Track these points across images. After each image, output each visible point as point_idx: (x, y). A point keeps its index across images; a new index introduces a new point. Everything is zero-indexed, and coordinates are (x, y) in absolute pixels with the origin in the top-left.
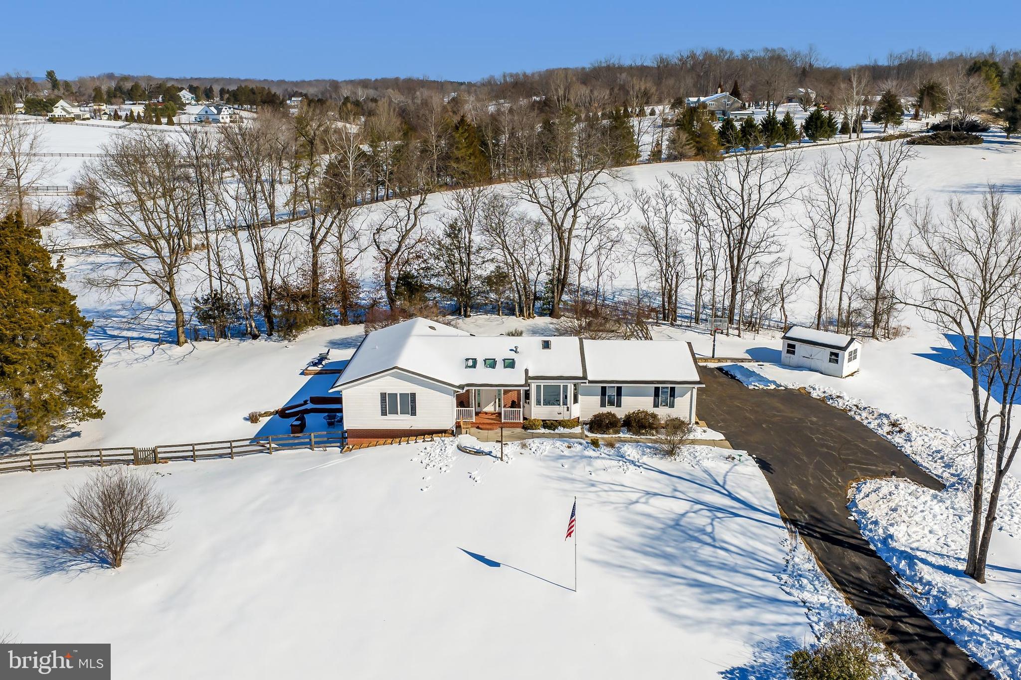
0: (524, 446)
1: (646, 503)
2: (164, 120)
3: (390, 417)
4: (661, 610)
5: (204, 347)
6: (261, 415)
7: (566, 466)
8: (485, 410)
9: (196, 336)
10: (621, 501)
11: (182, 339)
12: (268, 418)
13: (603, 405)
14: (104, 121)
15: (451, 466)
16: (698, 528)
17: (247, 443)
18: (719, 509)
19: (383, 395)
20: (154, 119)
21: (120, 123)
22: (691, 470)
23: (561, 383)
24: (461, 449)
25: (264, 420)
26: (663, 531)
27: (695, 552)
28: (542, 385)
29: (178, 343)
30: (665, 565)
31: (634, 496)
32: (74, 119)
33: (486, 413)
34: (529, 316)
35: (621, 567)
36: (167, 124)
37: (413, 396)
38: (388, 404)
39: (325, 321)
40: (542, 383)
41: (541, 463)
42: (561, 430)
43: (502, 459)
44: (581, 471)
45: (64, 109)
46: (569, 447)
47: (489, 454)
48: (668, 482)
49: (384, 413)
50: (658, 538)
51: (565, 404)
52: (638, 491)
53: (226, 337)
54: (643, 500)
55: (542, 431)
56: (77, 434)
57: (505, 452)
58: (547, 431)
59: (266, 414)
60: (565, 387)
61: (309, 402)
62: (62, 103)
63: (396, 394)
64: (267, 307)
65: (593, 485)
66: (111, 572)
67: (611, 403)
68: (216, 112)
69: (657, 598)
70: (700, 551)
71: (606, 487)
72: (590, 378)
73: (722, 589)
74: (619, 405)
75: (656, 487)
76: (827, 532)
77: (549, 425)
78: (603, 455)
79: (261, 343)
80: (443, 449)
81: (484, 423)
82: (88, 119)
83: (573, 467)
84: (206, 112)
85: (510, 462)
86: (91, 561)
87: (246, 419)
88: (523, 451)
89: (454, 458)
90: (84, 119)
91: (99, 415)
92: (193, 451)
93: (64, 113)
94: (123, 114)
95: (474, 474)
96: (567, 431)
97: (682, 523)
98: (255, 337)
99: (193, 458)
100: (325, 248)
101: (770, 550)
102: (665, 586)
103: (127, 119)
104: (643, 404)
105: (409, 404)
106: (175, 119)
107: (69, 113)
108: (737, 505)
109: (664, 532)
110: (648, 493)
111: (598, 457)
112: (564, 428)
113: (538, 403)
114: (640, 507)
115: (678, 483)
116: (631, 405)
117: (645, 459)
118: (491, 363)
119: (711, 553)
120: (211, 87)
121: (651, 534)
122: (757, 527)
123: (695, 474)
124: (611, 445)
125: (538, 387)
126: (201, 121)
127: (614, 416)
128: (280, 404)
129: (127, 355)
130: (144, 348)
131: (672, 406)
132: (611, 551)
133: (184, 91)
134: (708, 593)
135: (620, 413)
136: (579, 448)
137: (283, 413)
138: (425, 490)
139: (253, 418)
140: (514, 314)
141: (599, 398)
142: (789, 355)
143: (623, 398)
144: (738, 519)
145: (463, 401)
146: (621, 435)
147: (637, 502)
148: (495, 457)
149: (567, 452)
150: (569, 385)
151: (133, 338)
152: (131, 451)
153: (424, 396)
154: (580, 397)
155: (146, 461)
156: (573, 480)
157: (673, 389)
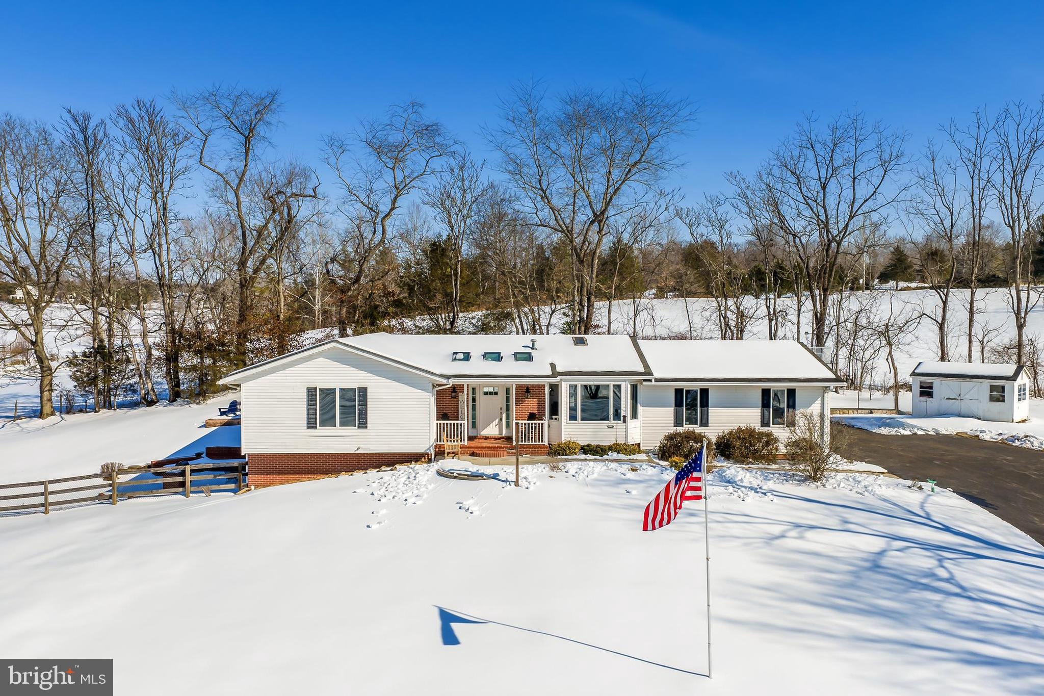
0: (554, 469)
1: (801, 537)
3: (321, 431)
5: (77, 418)
7: (634, 492)
8: (485, 433)
9: (69, 407)
10: (753, 535)
11: (47, 409)
12: (132, 476)
13: (678, 422)
15: (425, 496)
16: (923, 571)
19: (312, 392)
22: (861, 498)
23: (611, 382)
24: (444, 474)
26: (856, 575)
27: (938, 606)
28: (579, 384)
29: (41, 415)
31: (776, 530)
33: (486, 438)
37: (363, 391)
38: (321, 407)
40: (579, 382)
41: (588, 489)
42: (613, 455)
43: (517, 484)
46: (633, 470)
47: (495, 477)
48: (826, 512)
49: (311, 425)
50: (851, 585)
51: (618, 418)
52: (780, 522)
53: (110, 406)
54: (793, 534)
55: (582, 456)
57: (521, 475)
58: (591, 457)
59: (131, 470)
60: (618, 391)
61: (204, 455)
63: (334, 389)
67: (692, 418)
70: (947, 605)
72: (657, 374)
74: (705, 423)
77: (595, 451)
80: (412, 476)
81: (483, 448)
85: (532, 487)
88: (553, 474)
89: (431, 487)
95: (466, 504)
96: (624, 456)
97: (885, 564)
98: (150, 403)
104: (744, 419)
105: (355, 408)
108: (972, 543)
109: (859, 577)
110: (798, 526)
112: (618, 453)
113: (573, 417)
115: (848, 513)
116: (724, 421)
117: (770, 485)
118: (494, 357)
119: (973, 609)
121: (835, 580)
123: (869, 502)
125: (572, 389)
131: (792, 423)
135: (707, 435)
136: (651, 471)
138: (375, 527)
141: (671, 410)
142: (924, 399)
143: (711, 410)
145: (447, 414)
147: (783, 536)
148: (506, 481)
149: (631, 475)
150: (623, 385)
153: (382, 393)
154: (641, 409)
157: (791, 393)
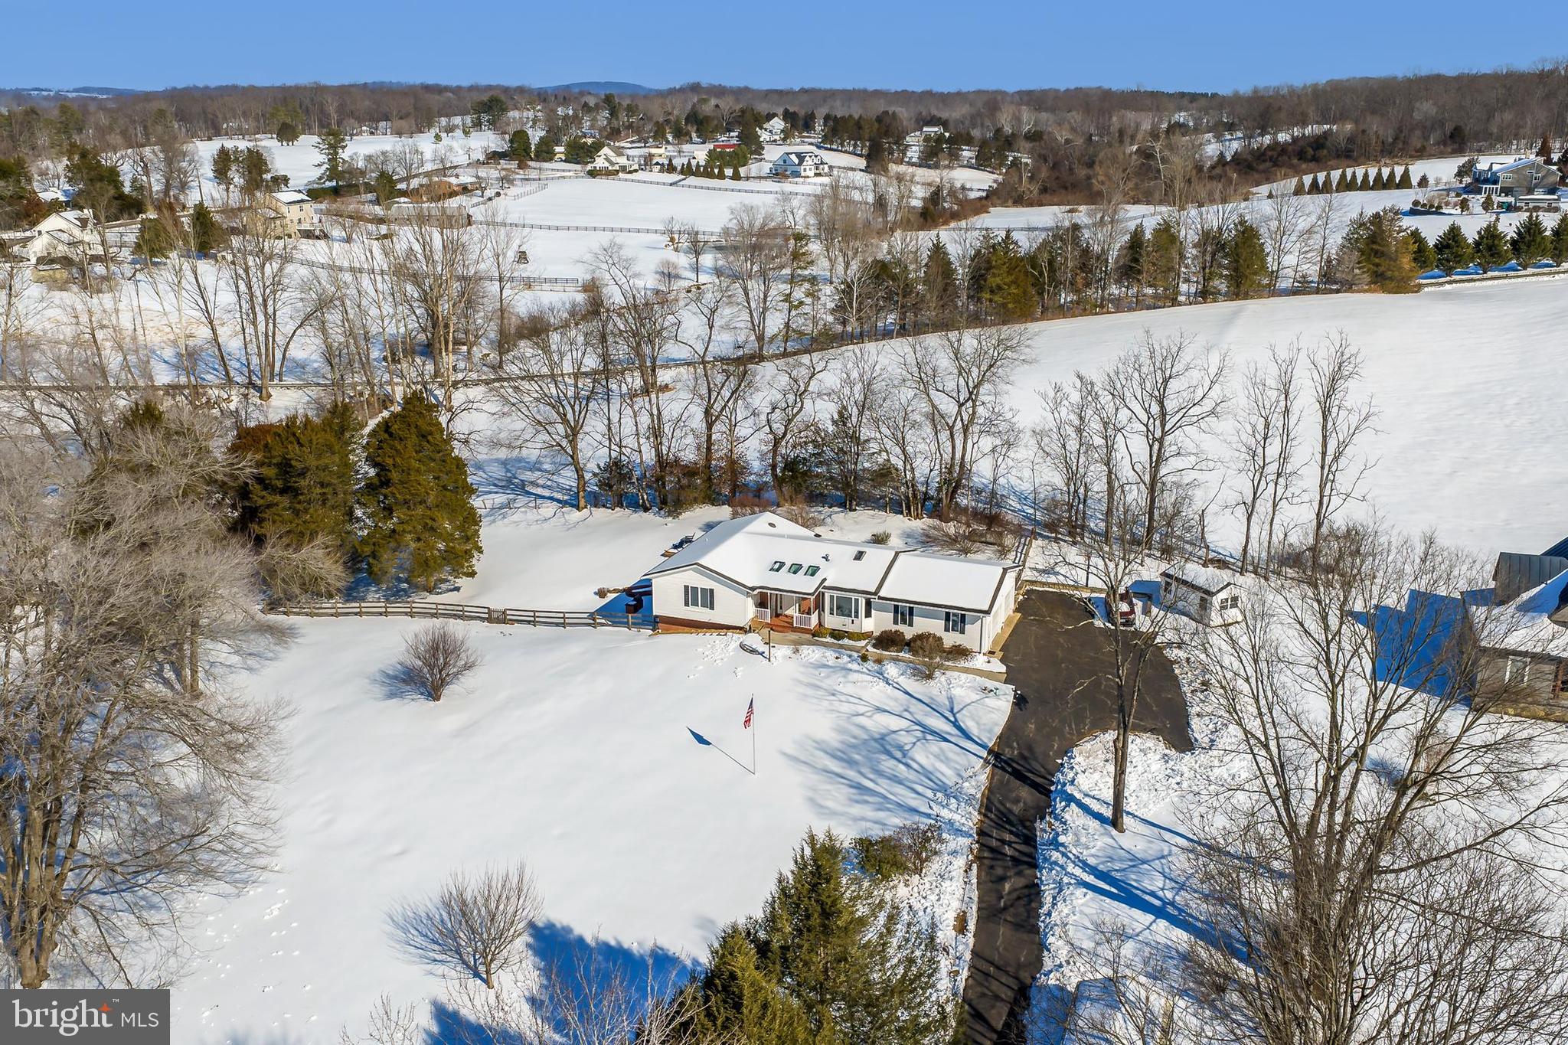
0: (797, 651)
1: (870, 716)
2: (729, 172)
3: (691, 608)
4: (812, 800)
5: (601, 513)
6: (609, 591)
7: (821, 675)
8: (787, 612)
9: (595, 501)
10: (848, 711)
11: (582, 503)
12: (616, 595)
13: (894, 622)
14: (655, 175)
15: (726, 660)
16: (899, 744)
17: (586, 615)
18: (934, 733)
19: (686, 588)
20: (716, 171)
21: (674, 177)
22: (935, 694)
23: (853, 596)
24: (742, 646)
25: (611, 596)
26: (865, 742)
27: (877, 762)
29: (578, 508)
30: (843, 768)
31: (862, 709)
32: (617, 172)
33: (786, 616)
34: (917, 517)
35: (805, 763)
36: (732, 178)
37: (712, 591)
38: (691, 596)
39: (713, 499)
40: (836, 594)
41: (802, 669)
42: (846, 641)
43: (770, 660)
44: (836, 682)
45: (607, 159)
46: (838, 658)
47: (761, 654)
48: (906, 702)
49: (687, 604)
51: (857, 616)
52: (871, 705)
53: (622, 507)
54: (869, 714)
55: (829, 640)
56: (457, 589)
58: (832, 640)
59: (615, 591)
60: (857, 601)
62: (606, 150)
63: (699, 588)
64: (660, 479)
65: (833, 695)
66: (432, 704)
67: (904, 621)
68: (796, 161)
69: (814, 790)
70: (882, 762)
71: (843, 698)
72: (883, 594)
73: (874, 793)
74: (910, 624)
75: (890, 705)
76: (1019, 768)
77: (837, 635)
78: (865, 670)
79: (649, 516)
80: (728, 643)
81: (777, 625)
82: (636, 171)
83: (828, 677)
84: (785, 162)
85: (775, 664)
86: (422, 694)
87: (596, 593)
88: (792, 655)
89: (732, 654)
90: (630, 172)
91: (472, 574)
92: (534, 616)
93: (607, 164)
94: (678, 162)
95: (738, 670)
96: (852, 643)
97: (887, 738)
98: (646, 510)
99: (534, 623)
100: (718, 427)
101: (949, 772)
102: (830, 783)
103: (682, 172)
104: (934, 626)
105: (708, 599)
106: (742, 171)
107: (612, 164)
108: (955, 731)
110: (878, 709)
111: (858, 671)
112: (848, 639)
113: (832, 614)
114: (862, 720)
115: (915, 705)
116: (922, 625)
117: (901, 678)
118: (796, 569)
119: (890, 765)
120: (813, 113)
121: (851, 742)
122: (955, 753)
123: (938, 699)
124: (879, 661)
125: (832, 597)
126: (777, 174)
127: (902, 634)
128: (628, 584)
129: (532, 515)
130: (548, 509)
131: (963, 632)
132: (807, 750)
133: (776, 119)
134: (860, 794)
135: (908, 632)
136: (846, 659)
137: (628, 592)
138: (691, 677)
139: (601, 593)
140: (901, 513)
141: (892, 615)
143: (914, 618)
144: (944, 744)
145: (762, 603)
146: (902, 654)
147: (862, 714)
148: (765, 657)
149: (831, 662)
150: (861, 599)
151: (543, 497)
152: (486, 610)
153: (722, 593)
154: (873, 612)
155: (498, 621)
156: (819, 687)
157: (963, 616)
